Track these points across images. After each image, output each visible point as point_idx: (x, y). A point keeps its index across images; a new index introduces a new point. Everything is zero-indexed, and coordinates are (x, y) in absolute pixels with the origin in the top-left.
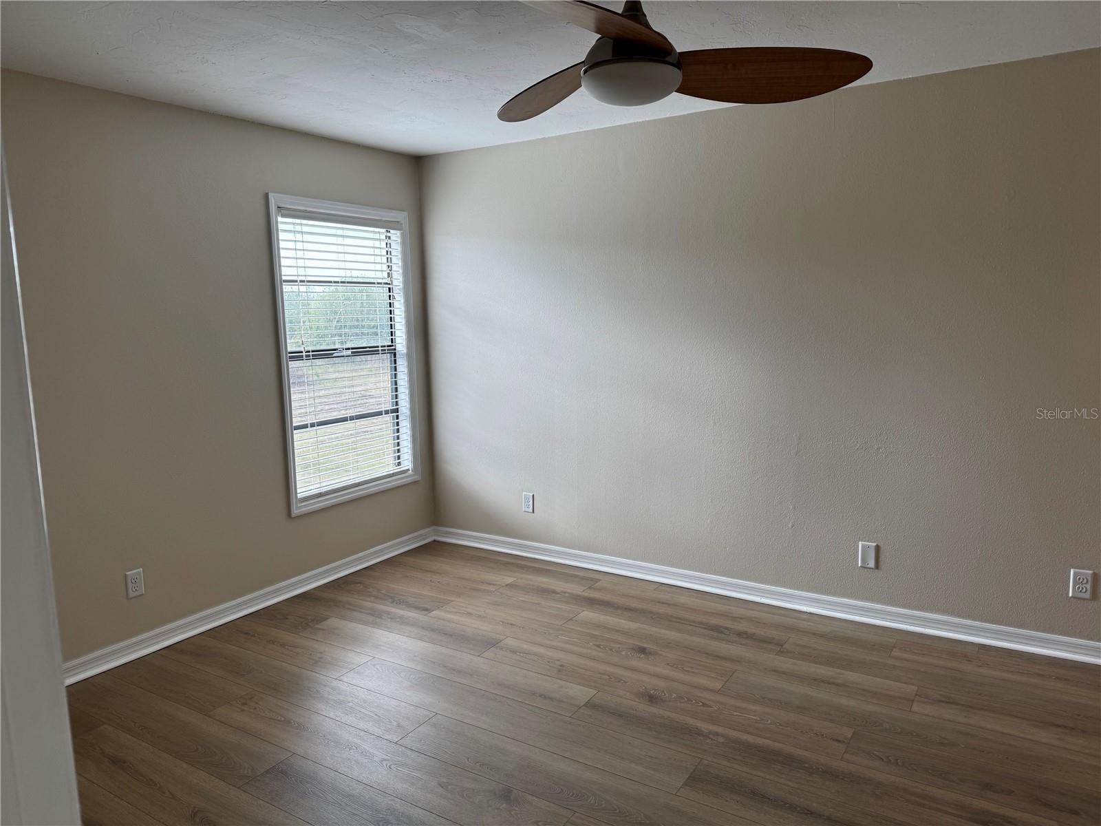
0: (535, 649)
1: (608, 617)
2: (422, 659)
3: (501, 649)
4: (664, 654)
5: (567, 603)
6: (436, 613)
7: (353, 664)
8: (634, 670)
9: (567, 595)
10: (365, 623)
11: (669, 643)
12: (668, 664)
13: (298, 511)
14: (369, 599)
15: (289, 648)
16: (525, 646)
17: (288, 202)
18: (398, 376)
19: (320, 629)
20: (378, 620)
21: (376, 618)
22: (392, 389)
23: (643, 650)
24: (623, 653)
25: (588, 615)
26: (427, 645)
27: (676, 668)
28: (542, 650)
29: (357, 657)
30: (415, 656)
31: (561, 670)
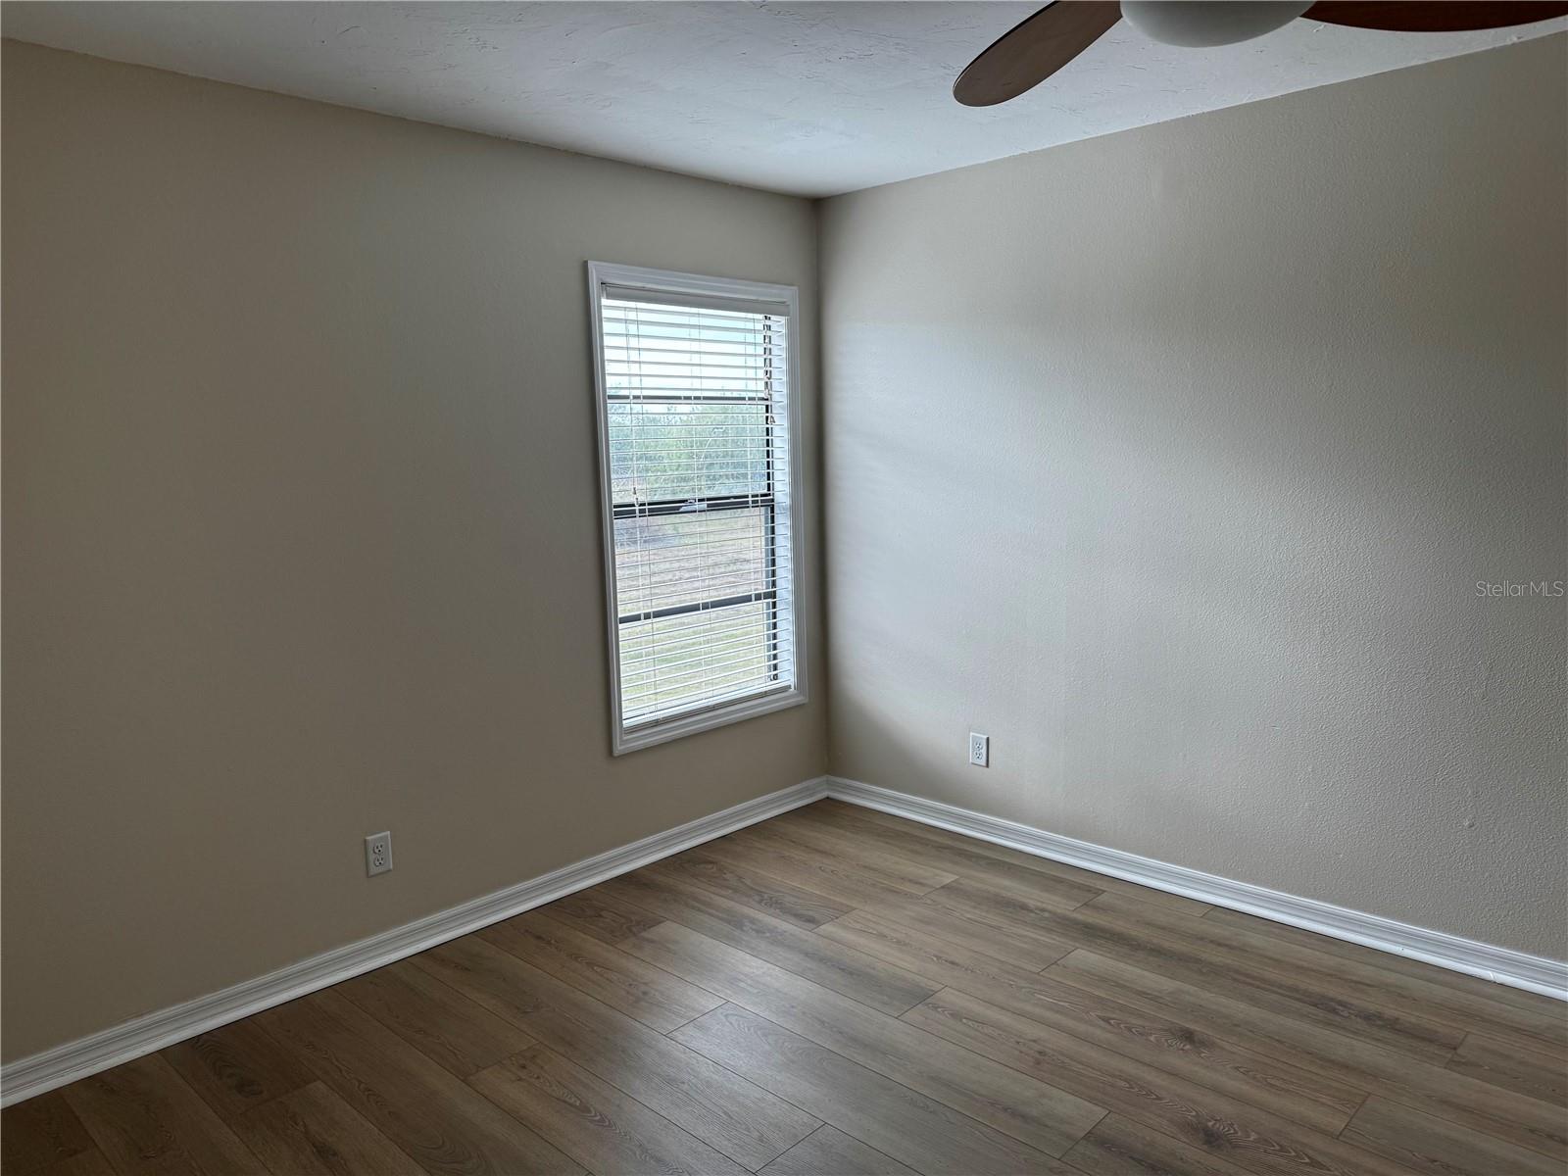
0: (993, 1014)
1: (1122, 965)
2: (804, 1013)
3: (935, 1008)
4: (1227, 1046)
5: (1049, 930)
6: (827, 928)
7: (693, 1009)
8: (1173, 1074)
9: (1046, 915)
10: (716, 935)
11: (1236, 1025)
12: (1237, 1068)
13: (623, 747)
14: (723, 893)
15: (599, 970)
16: (978, 1008)
17: (616, 274)
18: (777, 541)
19: (648, 940)
20: (737, 933)
21: (734, 928)
22: (767, 561)
23: (1188, 1036)
24: (1152, 1038)
25: (1087, 957)
26: (815, 987)
27: (1254, 1078)
28: (1006, 1019)
29: (703, 998)
30: (793, 1007)
31: (1043, 1063)
